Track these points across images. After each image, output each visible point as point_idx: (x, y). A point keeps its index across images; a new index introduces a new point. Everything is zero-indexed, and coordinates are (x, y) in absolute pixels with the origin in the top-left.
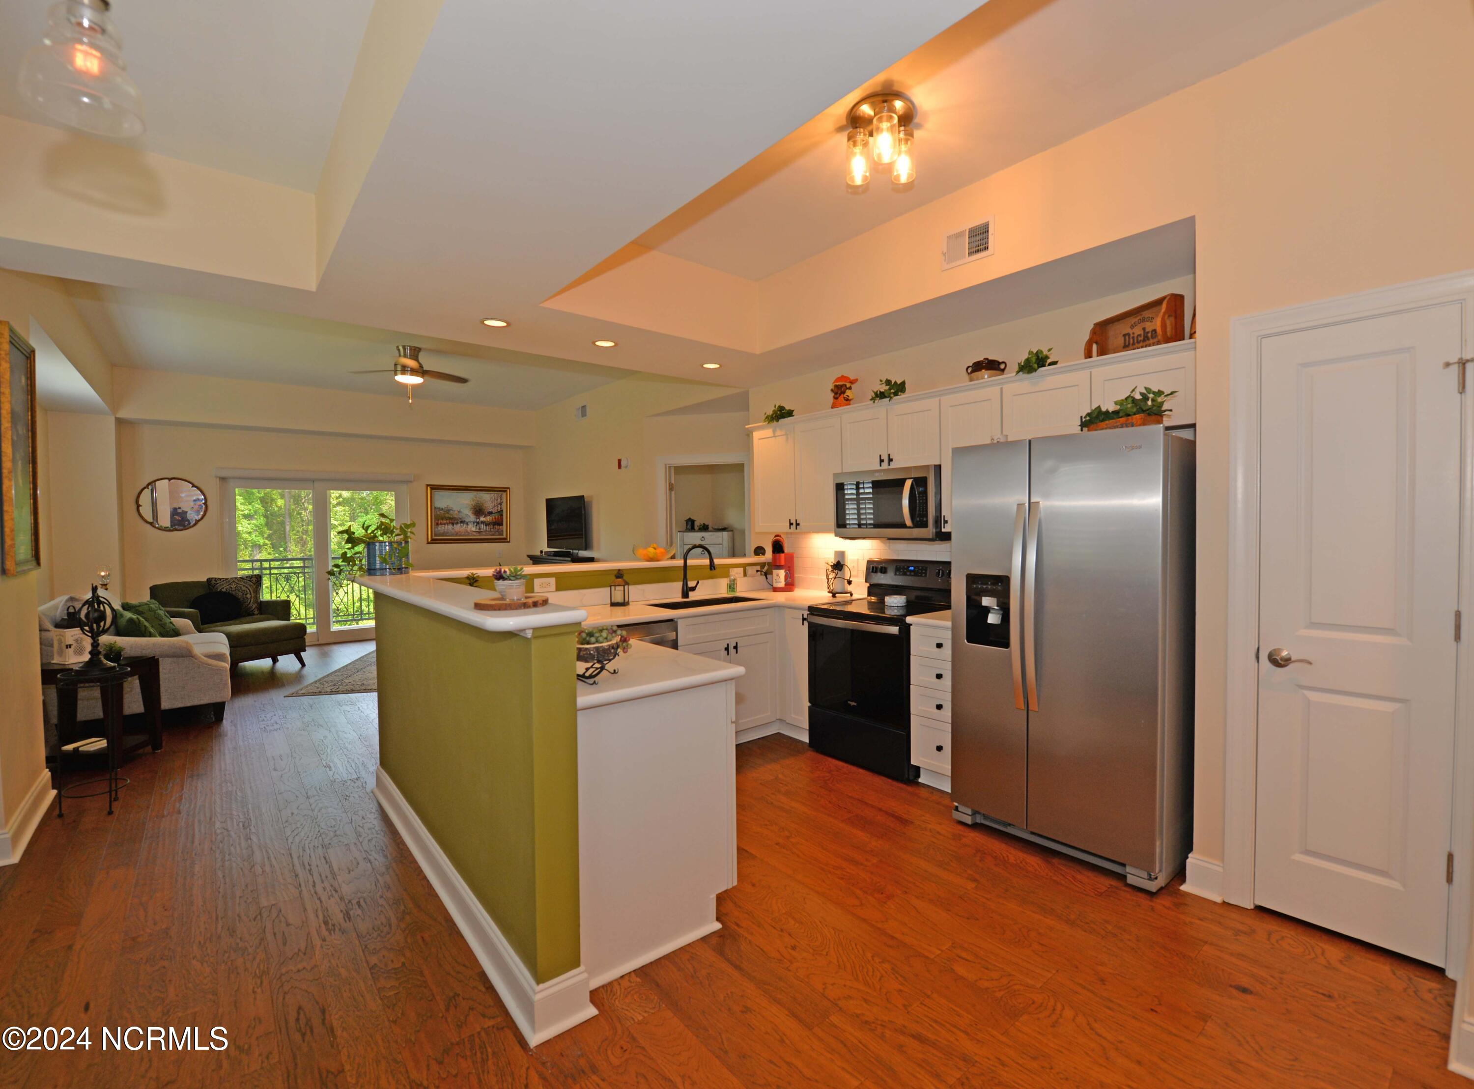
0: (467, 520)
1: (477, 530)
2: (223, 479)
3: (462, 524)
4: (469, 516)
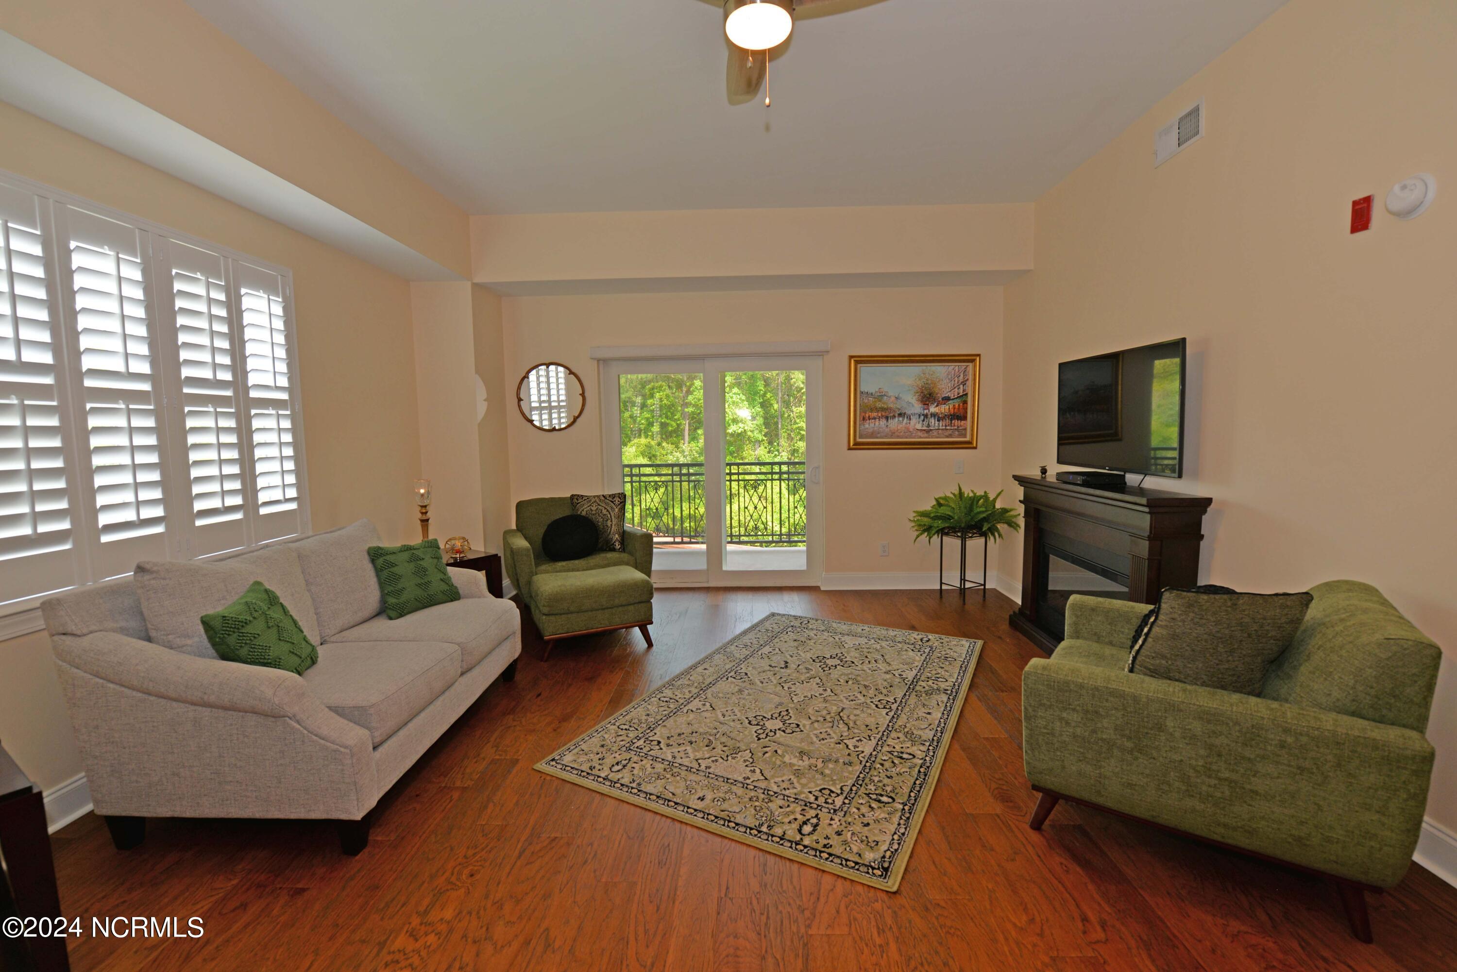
0: (909, 412)
1: (925, 428)
2: (603, 362)
3: (901, 419)
4: (913, 406)
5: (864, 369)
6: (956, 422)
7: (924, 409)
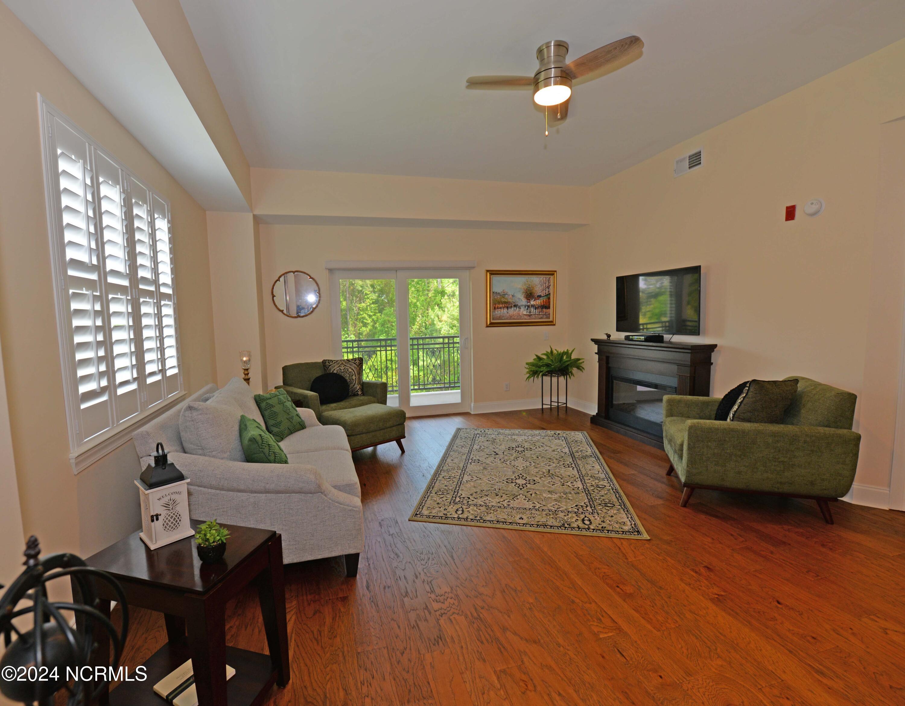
0: (519, 304)
1: (528, 314)
2: (331, 270)
3: (515, 308)
4: (522, 300)
5: (496, 278)
6: (544, 310)
7: (528, 302)
